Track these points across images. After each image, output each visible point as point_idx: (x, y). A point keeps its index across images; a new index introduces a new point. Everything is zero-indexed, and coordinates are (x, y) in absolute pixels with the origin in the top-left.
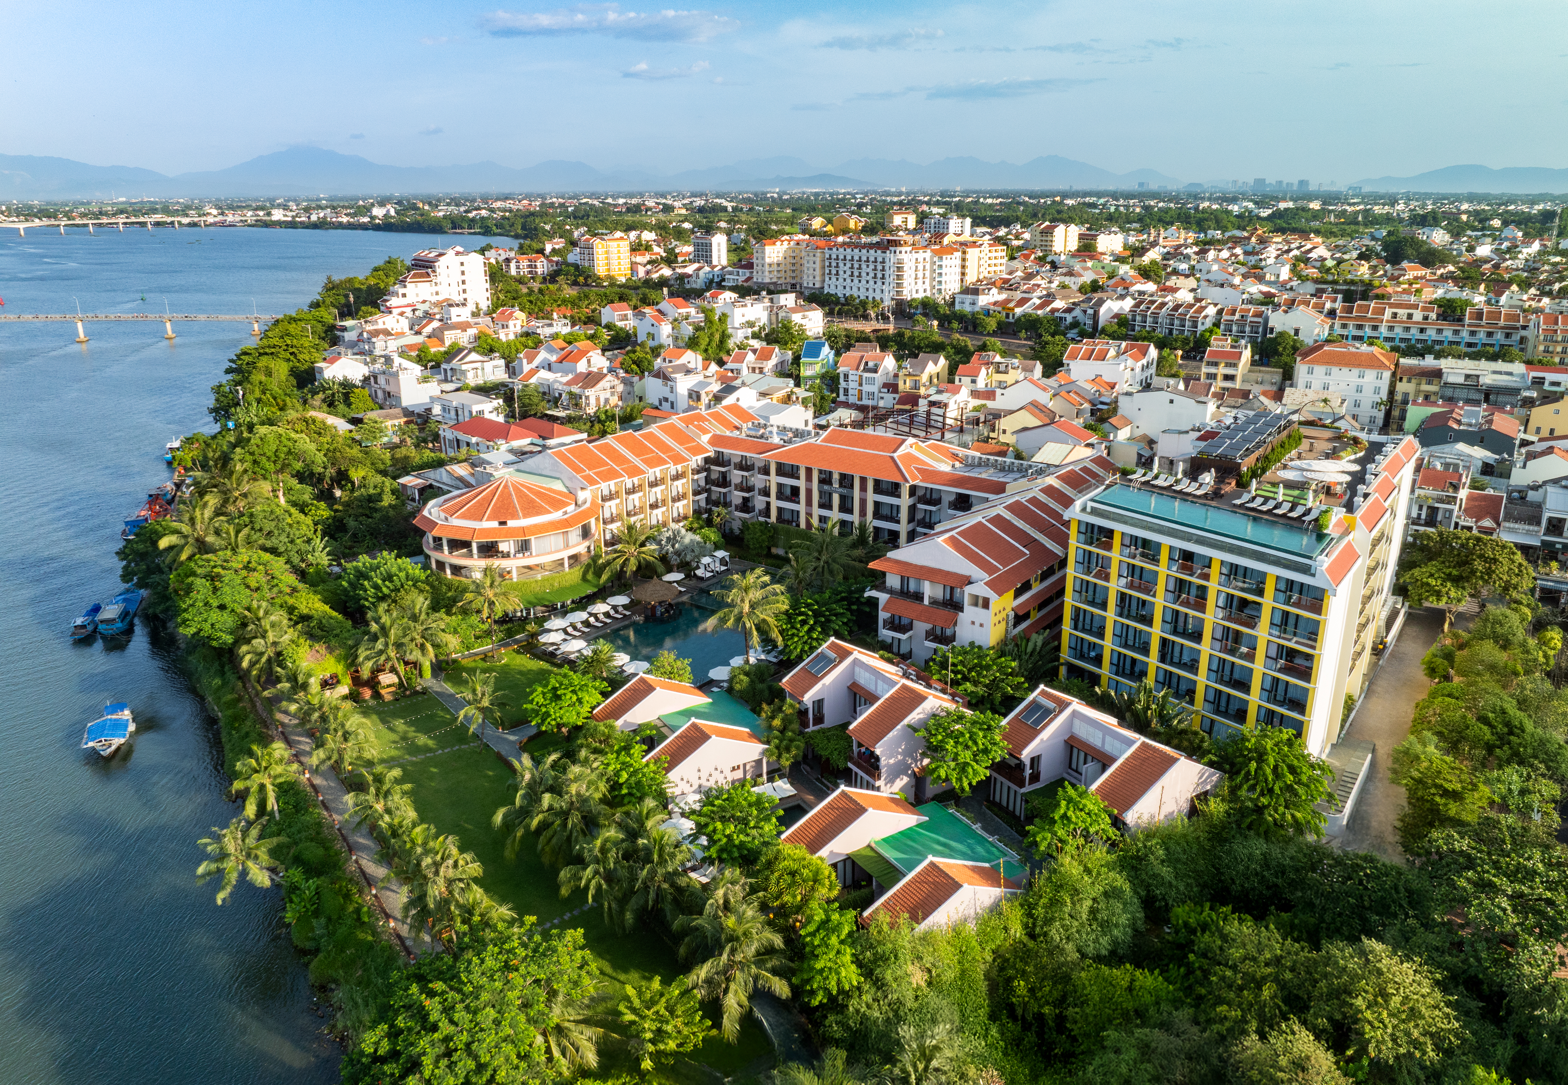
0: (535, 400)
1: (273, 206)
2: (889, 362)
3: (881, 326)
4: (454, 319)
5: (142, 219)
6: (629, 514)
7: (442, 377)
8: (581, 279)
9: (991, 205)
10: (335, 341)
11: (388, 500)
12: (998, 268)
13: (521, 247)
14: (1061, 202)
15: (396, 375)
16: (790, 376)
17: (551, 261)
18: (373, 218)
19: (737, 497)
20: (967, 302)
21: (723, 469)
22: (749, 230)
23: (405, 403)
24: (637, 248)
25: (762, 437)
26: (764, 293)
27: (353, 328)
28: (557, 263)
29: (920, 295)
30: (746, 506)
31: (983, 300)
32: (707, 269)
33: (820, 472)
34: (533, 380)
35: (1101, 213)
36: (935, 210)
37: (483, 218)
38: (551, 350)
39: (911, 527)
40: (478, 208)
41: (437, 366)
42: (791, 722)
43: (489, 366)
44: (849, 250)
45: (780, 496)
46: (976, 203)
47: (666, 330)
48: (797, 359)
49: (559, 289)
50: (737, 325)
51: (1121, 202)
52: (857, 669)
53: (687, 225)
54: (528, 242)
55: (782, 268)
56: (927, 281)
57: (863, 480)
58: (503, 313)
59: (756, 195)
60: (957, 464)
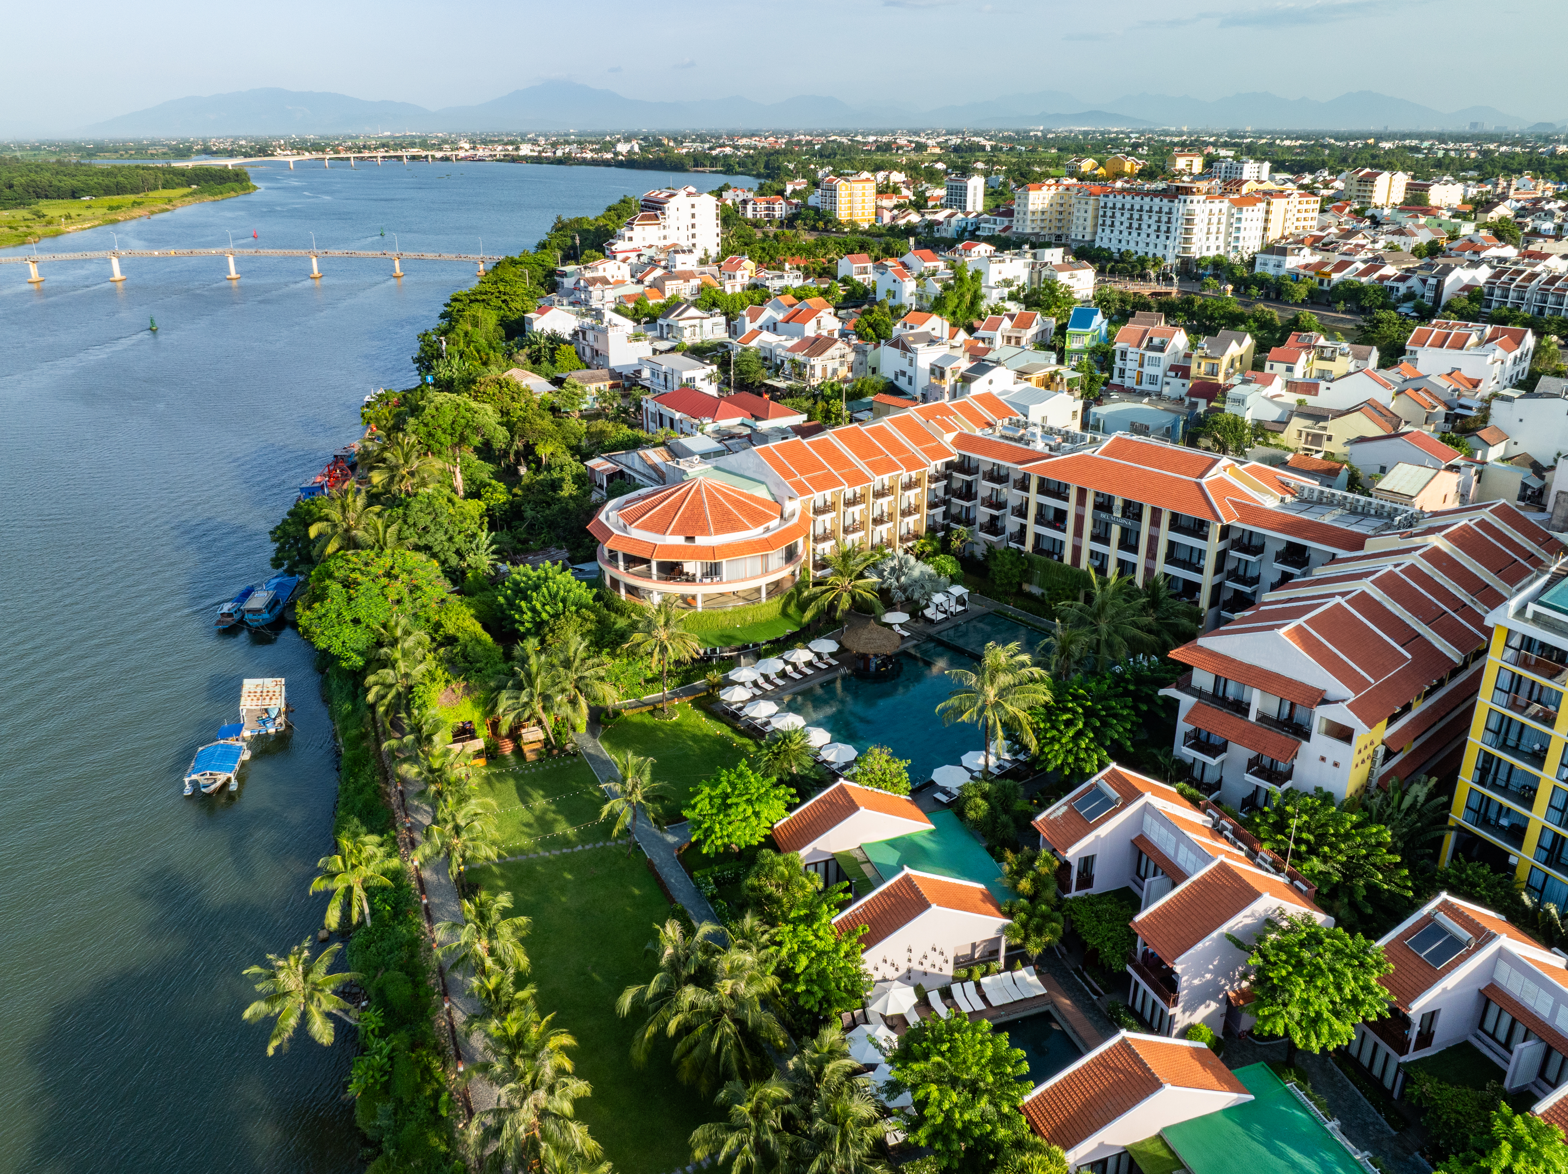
0: (754, 367)
1: (524, 141)
2: (1180, 340)
3: (1162, 288)
4: (679, 267)
5: (399, 153)
6: (846, 531)
7: (657, 333)
8: (821, 224)
9: (1289, 147)
10: (554, 287)
11: (568, 489)
12: (1309, 223)
13: (761, 187)
14: (1375, 146)
15: (605, 331)
16: (1051, 348)
17: (790, 203)
18: (616, 154)
19: (983, 514)
20: (1271, 264)
21: (968, 478)
22: (1009, 172)
23: (613, 363)
24: (883, 191)
25: (1020, 439)
26: (1026, 247)
27: (572, 274)
28: (797, 205)
29: (1212, 253)
30: (993, 526)
31: (1292, 262)
32: (960, 216)
33: (1097, 494)
34: (754, 343)
35: (1426, 159)
36: (1223, 152)
37: (726, 156)
38: (778, 307)
39: (1218, 579)
40: (723, 145)
41: (653, 319)
42: (1046, 886)
43: (708, 323)
44: (1128, 198)
45: (1040, 519)
46: (1272, 145)
47: (909, 286)
48: (1062, 330)
49: (795, 235)
50: (991, 283)
51: (1451, 145)
52: (1148, 819)
53: (940, 166)
54: (769, 182)
55: (1047, 216)
56: (1222, 237)
57: (1156, 513)
58: (731, 261)
59: (1018, 133)
60: (1289, 498)
